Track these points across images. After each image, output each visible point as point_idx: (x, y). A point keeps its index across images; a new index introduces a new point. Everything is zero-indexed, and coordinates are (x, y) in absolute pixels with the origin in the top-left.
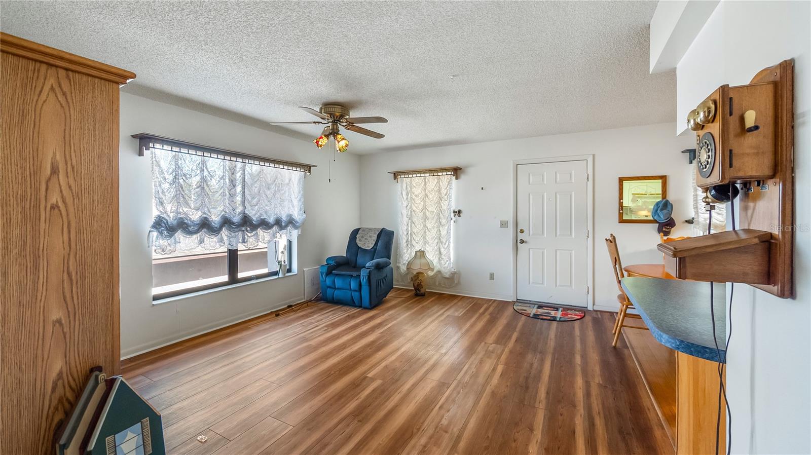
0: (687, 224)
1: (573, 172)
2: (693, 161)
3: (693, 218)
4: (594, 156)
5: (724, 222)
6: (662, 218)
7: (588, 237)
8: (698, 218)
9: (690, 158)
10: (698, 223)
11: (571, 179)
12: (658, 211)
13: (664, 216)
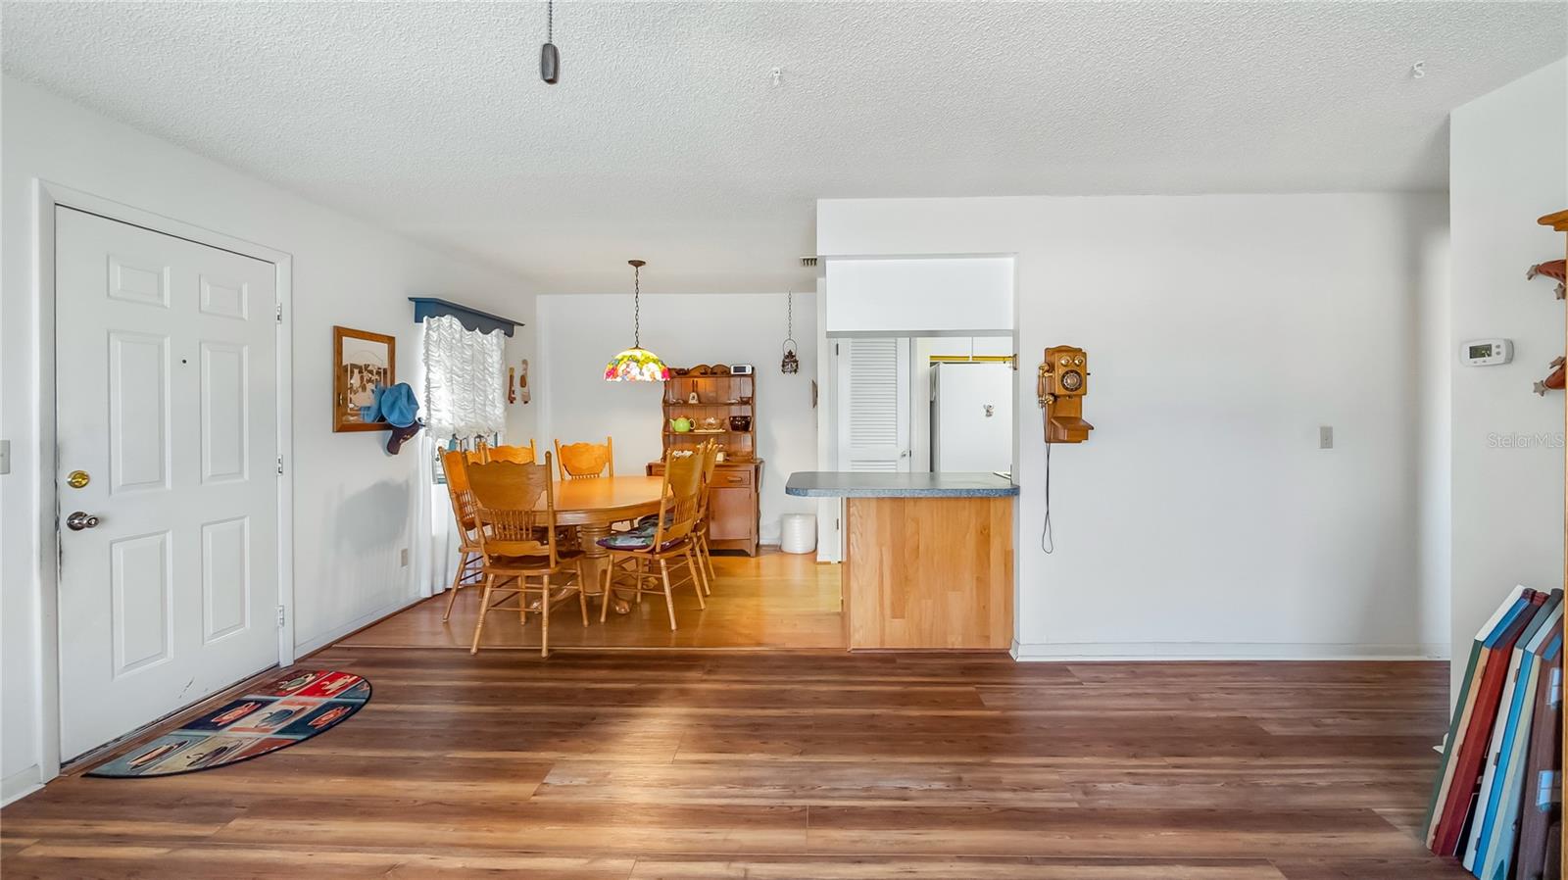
2: (422, 320)
4: (292, 259)
9: (417, 314)
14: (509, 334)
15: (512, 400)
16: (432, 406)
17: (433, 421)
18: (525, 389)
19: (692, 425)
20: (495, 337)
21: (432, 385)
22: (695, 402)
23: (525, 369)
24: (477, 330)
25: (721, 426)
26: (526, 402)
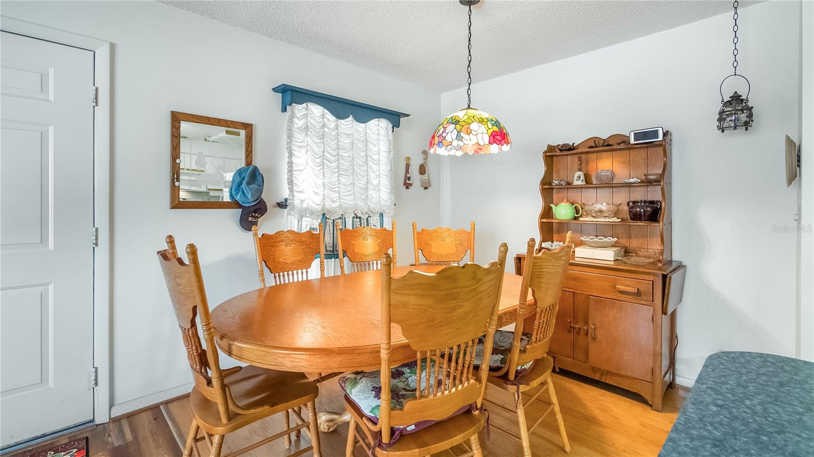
0: (278, 209)
1: (51, 71)
2: (288, 107)
3: (286, 200)
4: (113, 47)
5: (320, 205)
6: (249, 199)
7: (96, 244)
8: (293, 199)
9: (283, 102)
10: (293, 208)
11: (43, 87)
12: (243, 186)
13: (252, 196)
14: (396, 125)
15: (408, 186)
16: (295, 188)
17: (296, 202)
18: (425, 177)
19: (577, 211)
20: (379, 127)
21: (295, 168)
22: (579, 183)
23: (426, 159)
24: (351, 118)
25: (616, 214)
26: (426, 188)
